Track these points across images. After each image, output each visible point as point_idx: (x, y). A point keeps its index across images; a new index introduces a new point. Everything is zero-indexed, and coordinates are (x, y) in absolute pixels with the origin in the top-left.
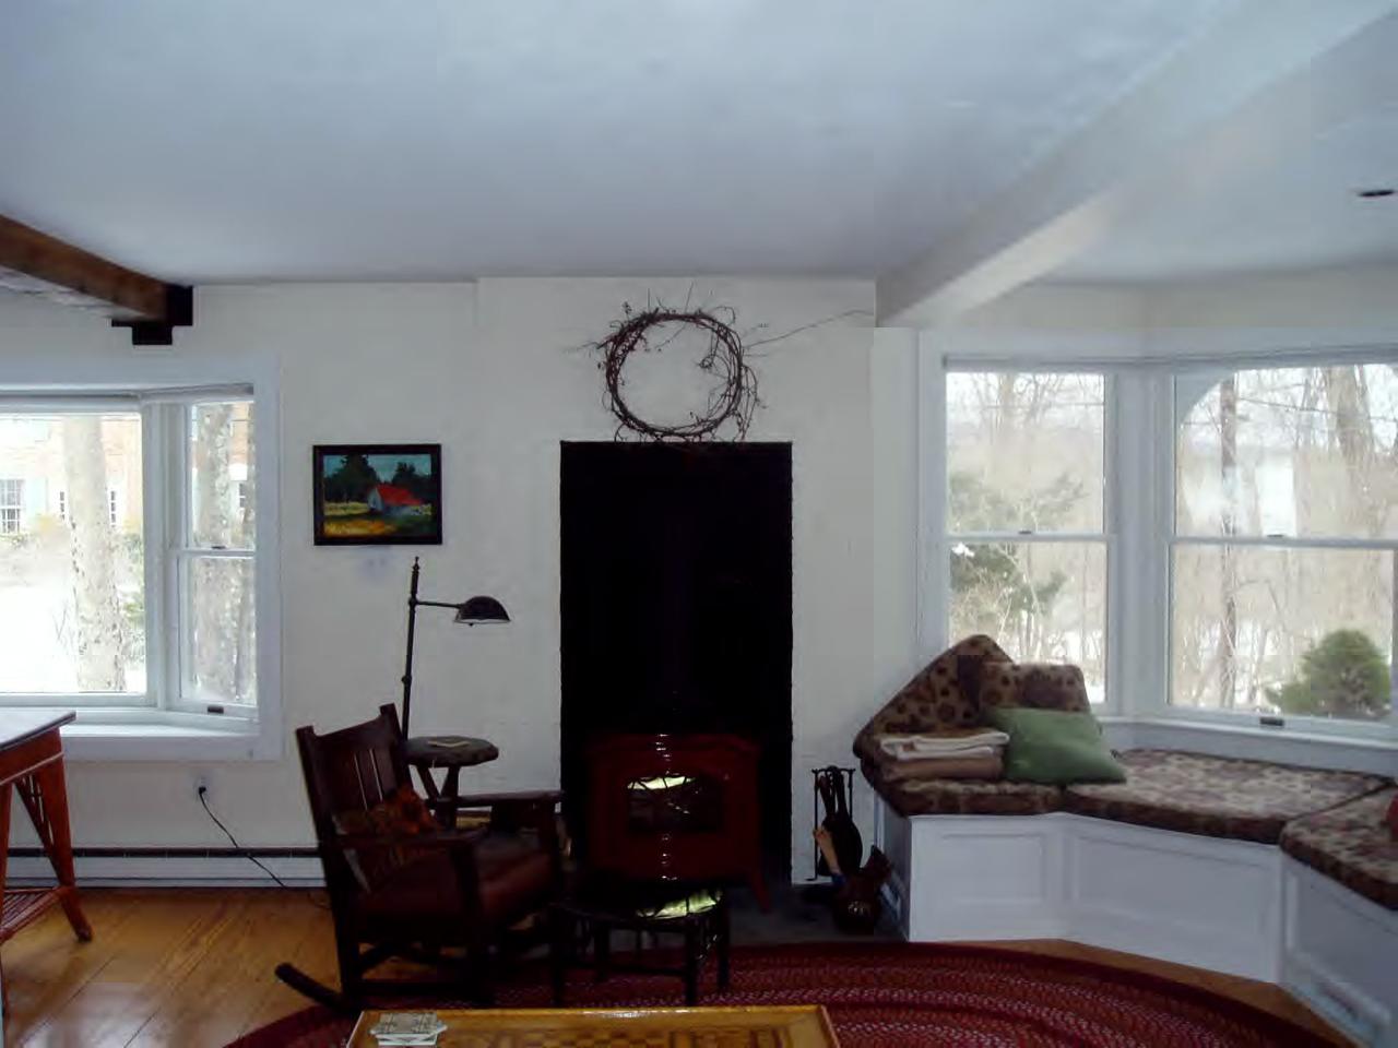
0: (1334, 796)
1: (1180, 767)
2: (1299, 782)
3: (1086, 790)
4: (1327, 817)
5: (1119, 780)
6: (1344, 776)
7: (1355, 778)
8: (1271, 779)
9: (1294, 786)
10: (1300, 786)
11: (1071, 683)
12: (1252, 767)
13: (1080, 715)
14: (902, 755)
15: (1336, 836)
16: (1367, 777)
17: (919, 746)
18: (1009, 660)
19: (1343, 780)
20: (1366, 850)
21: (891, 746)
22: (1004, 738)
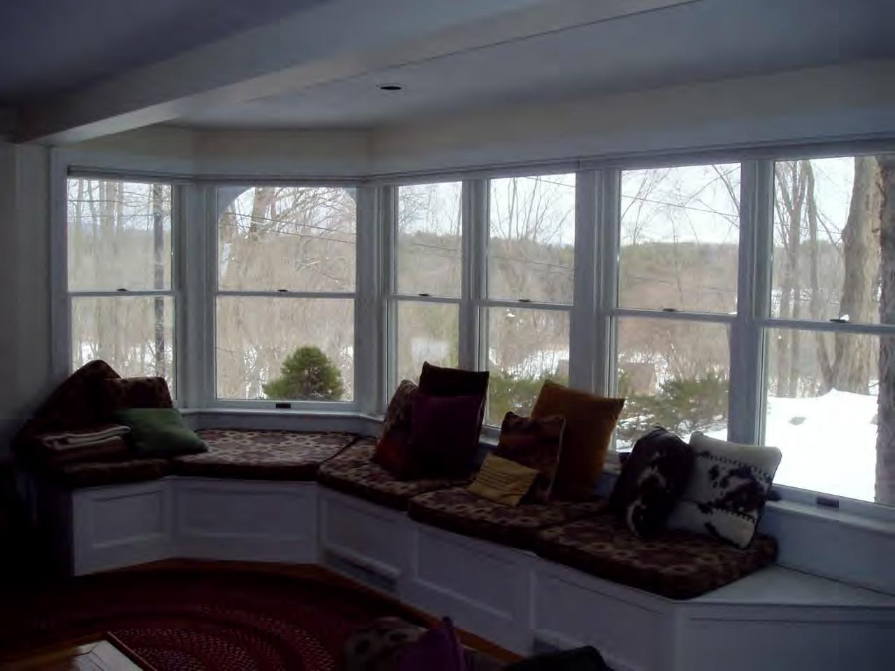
0: (334, 447)
1: (234, 438)
2: (310, 441)
3: (187, 458)
4: (339, 460)
5: (203, 449)
6: (333, 434)
7: (339, 436)
8: (292, 440)
9: (308, 444)
10: (312, 444)
11: (160, 389)
12: (279, 434)
13: (170, 410)
14: (59, 447)
15: (353, 471)
16: (347, 434)
17: (71, 441)
18: (118, 377)
19: (335, 437)
20: (373, 477)
21: (50, 442)
22: (126, 430)
